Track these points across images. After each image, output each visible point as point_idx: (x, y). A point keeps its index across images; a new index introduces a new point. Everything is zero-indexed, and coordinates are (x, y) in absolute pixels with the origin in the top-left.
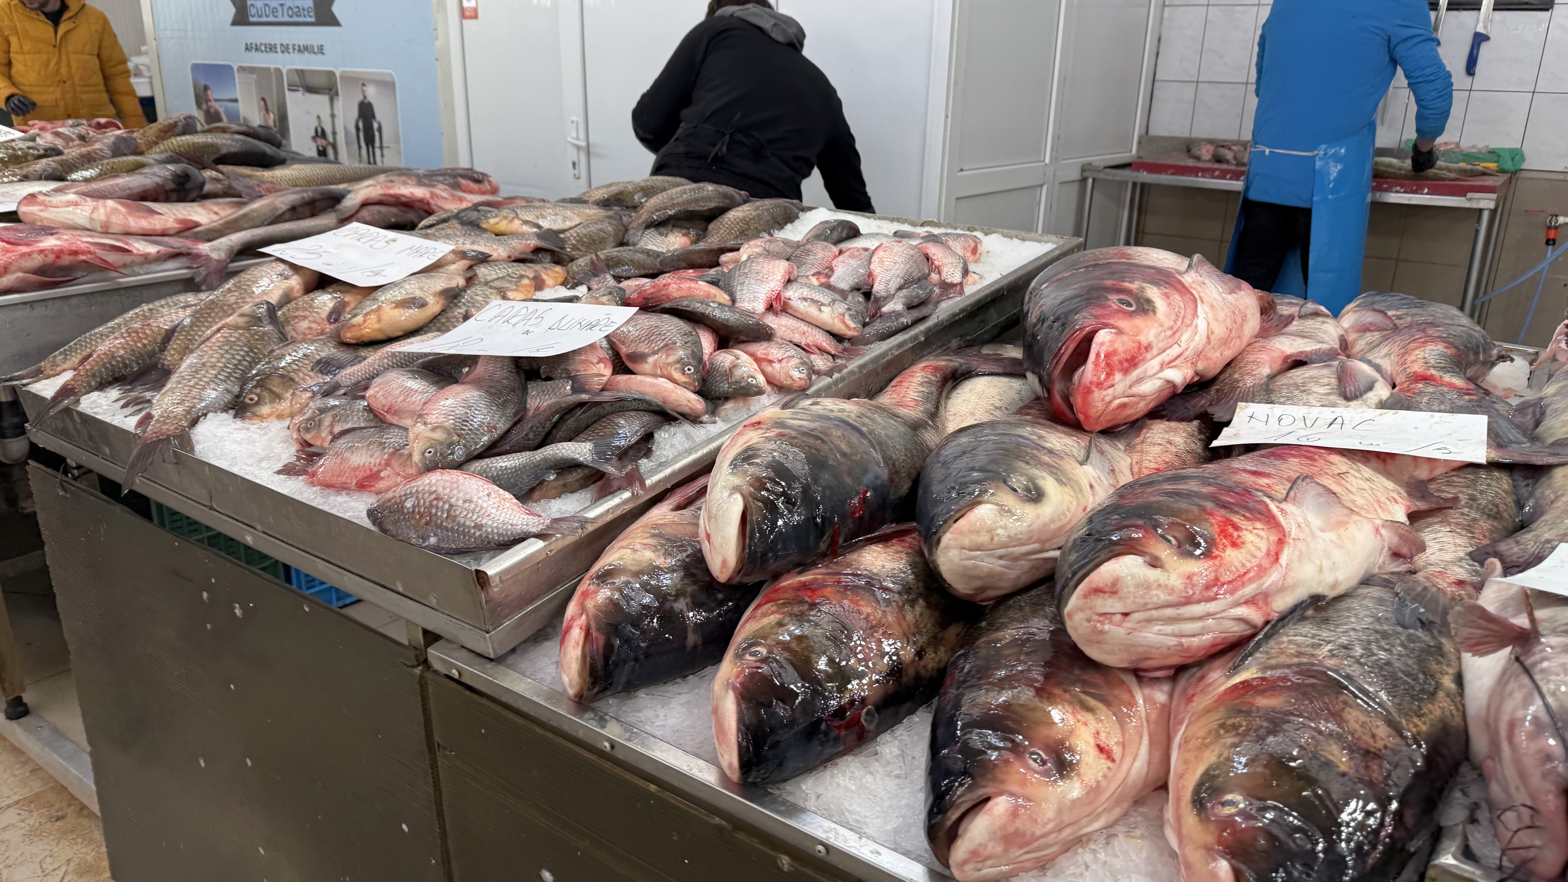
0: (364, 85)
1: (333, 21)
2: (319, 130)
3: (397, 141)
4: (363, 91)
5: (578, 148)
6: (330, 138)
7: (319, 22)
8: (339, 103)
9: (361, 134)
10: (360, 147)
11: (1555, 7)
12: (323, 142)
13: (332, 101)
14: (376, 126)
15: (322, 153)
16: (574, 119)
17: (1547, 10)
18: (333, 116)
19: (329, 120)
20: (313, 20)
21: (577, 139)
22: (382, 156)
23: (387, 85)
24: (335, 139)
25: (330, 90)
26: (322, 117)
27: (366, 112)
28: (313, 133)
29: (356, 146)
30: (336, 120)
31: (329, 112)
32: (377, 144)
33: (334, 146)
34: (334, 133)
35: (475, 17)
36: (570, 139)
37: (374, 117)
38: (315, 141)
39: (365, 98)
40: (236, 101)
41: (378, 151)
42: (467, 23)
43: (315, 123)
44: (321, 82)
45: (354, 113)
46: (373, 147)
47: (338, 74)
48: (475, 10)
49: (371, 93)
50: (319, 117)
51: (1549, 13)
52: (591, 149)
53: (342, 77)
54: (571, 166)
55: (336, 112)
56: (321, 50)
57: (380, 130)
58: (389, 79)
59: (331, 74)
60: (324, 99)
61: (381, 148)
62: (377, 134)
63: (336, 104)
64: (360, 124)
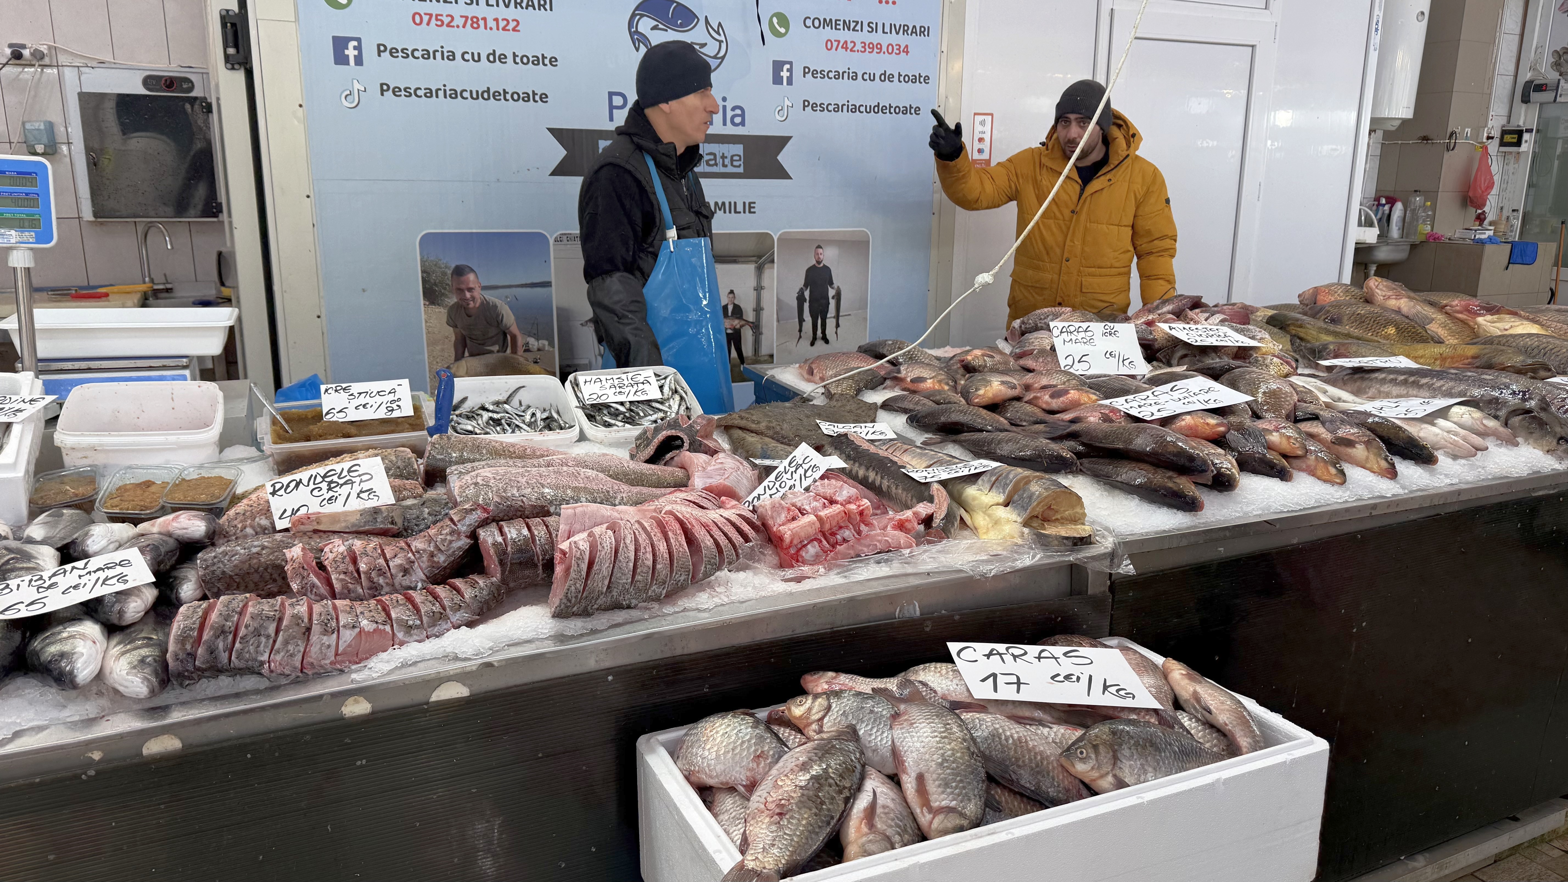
0: (819, 247)
1: (779, 174)
4: (817, 255)
6: (750, 316)
7: (751, 174)
8: (773, 272)
9: (806, 306)
10: (801, 320)
12: (736, 323)
13: (760, 270)
14: (831, 292)
15: (733, 337)
18: (759, 289)
19: (752, 295)
20: (741, 170)
22: (838, 325)
23: (856, 245)
24: (758, 316)
25: (760, 257)
27: (818, 278)
30: (765, 294)
31: (753, 283)
32: (831, 313)
33: (755, 326)
34: (758, 310)
37: (830, 282)
39: (819, 261)
40: (548, 284)
41: (831, 323)
43: (726, 299)
45: (798, 282)
46: (824, 318)
47: (775, 236)
49: (830, 256)
53: (782, 239)
56: (750, 208)
57: (838, 296)
58: (859, 237)
59: (764, 237)
61: (837, 317)
62: (832, 303)
63: (767, 273)
64: (807, 294)
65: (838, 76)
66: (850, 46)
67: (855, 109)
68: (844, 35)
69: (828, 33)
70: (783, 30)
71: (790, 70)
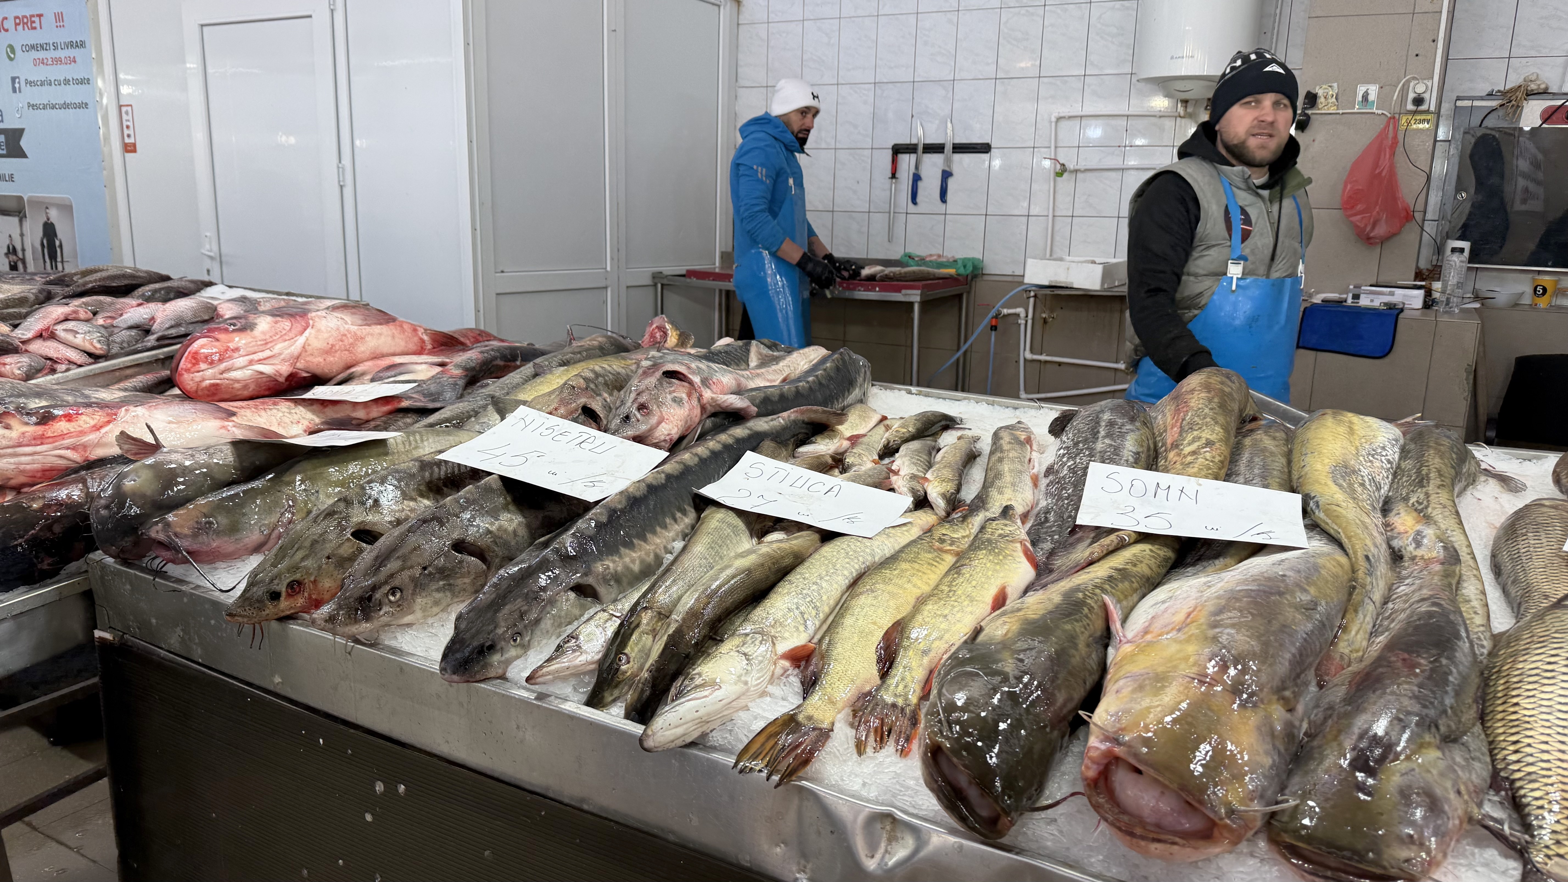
0: (47, 208)
1: (22, 154)
2: (11, 247)
3: (75, 257)
4: (47, 213)
5: (211, 258)
6: (20, 255)
7: (9, 155)
8: (27, 224)
9: (46, 251)
10: (45, 262)
11: (993, 150)
12: (15, 257)
13: (21, 221)
14: (57, 243)
15: (13, 267)
16: (208, 234)
17: (987, 152)
18: (22, 235)
19: (19, 238)
20: (4, 152)
21: (211, 251)
23: (67, 208)
24: (24, 254)
25: (20, 213)
26: (13, 236)
27: (49, 230)
28: (5, 250)
29: (42, 261)
30: (25, 238)
31: (18, 231)
32: (59, 259)
33: (24, 261)
34: (23, 250)
35: (134, 151)
36: (203, 251)
37: (56, 235)
38: (8, 257)
39: (48, 219)
41: (59, 265)
42: (128, 155)
43: (8, 242)
44: (13, 205)
45: (40, 233)
46: (56, 262)
47: (25, 199)
48: (134, 145)
49: (54, 215)
50: (10, 236)
51: (988, 155)
52: (224, 259)
53: (28, 201)
54: (206, 272)
55: (25, 232)
56: (11, 178)
57: (61, 246)
58: (68, 203)
59: (20, 199)
60: (16, 220)
61: (62, 262)
62: (58, 250)
63: (24, 223)
64: (45, 242)
65: (42, 84)
66: (45, 61)
67: (53, 107)
68: (41, 54)
69: (34, 54)
70: (12, 56)
71: (19, 83)
